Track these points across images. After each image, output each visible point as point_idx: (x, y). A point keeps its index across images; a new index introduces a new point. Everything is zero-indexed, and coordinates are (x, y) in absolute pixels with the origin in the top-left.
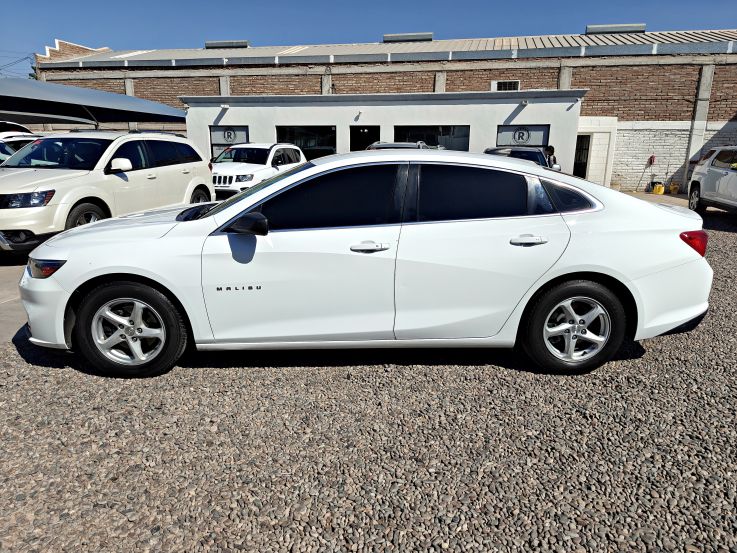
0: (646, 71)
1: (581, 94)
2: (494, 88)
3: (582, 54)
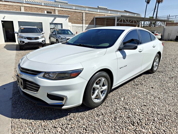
0: (73, 13)
1: (68, 16)
2: (46, 13)
3: (59, 7)
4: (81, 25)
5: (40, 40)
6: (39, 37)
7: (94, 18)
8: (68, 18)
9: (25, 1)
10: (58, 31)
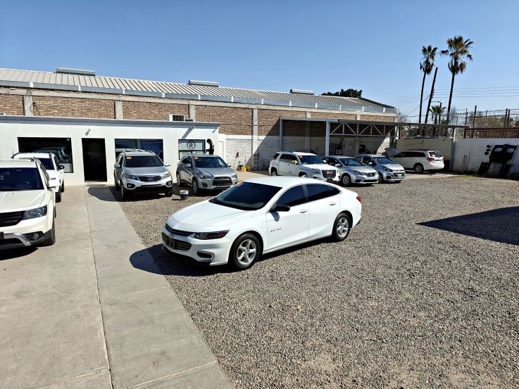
0: (230, 110)
1: (218, 125)
2: (171, 119)
3: (199, 99)
4: (249, 137)
5: (163, 182)
6: (161, 175)
7: (279, 120)
8: (219, 128)
9: (126, 90)
10: (196, 161)
